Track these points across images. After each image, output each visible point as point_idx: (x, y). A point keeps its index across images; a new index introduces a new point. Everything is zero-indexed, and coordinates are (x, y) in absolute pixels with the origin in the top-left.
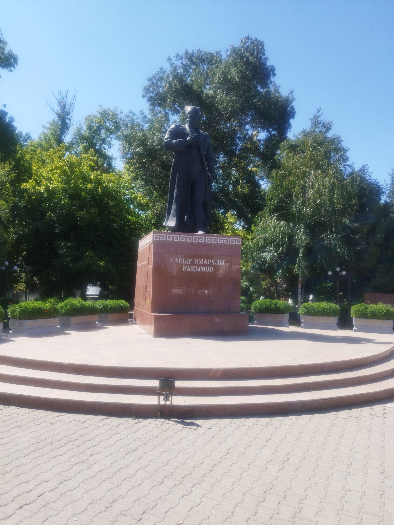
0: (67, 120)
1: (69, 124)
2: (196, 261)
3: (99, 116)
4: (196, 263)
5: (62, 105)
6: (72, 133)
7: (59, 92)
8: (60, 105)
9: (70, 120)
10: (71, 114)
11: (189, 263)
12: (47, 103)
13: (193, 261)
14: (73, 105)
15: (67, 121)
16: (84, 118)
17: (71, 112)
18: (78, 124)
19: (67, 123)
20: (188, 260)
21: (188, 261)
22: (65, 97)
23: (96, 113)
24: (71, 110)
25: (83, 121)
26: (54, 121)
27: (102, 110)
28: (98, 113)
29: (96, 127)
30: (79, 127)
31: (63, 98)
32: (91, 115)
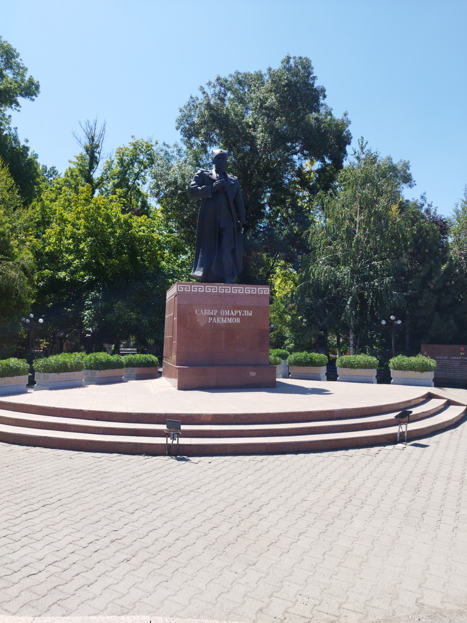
0: (95, 153)
1: (98, 158)
2: (222, 312)
3: (131, 148)
4: (222, 314)
5: (90, 137)
6: (102, 168)
7: (87, 122)
8: (89, 137)
9: (99, 153)
10: (100, 147)
11: (215, 314)
12: (74, 135)
13: (219, 312)
14: (102, 137)
15: (96, 155)
16: (115, 151)
17: (100, 144)
18: (109, 157)
19: (96, 157)
20: (214, 311)
21: (214, 313)
22: (94, 128)
23: (128, 146)
24: (101, 142)
25: (114, 154)
26: (81, 155)
27: (134, 142)
28: (130, 145)
29: (128, 160)
30: (109, 161)
31: (91, 129)
32: (122, 147)
